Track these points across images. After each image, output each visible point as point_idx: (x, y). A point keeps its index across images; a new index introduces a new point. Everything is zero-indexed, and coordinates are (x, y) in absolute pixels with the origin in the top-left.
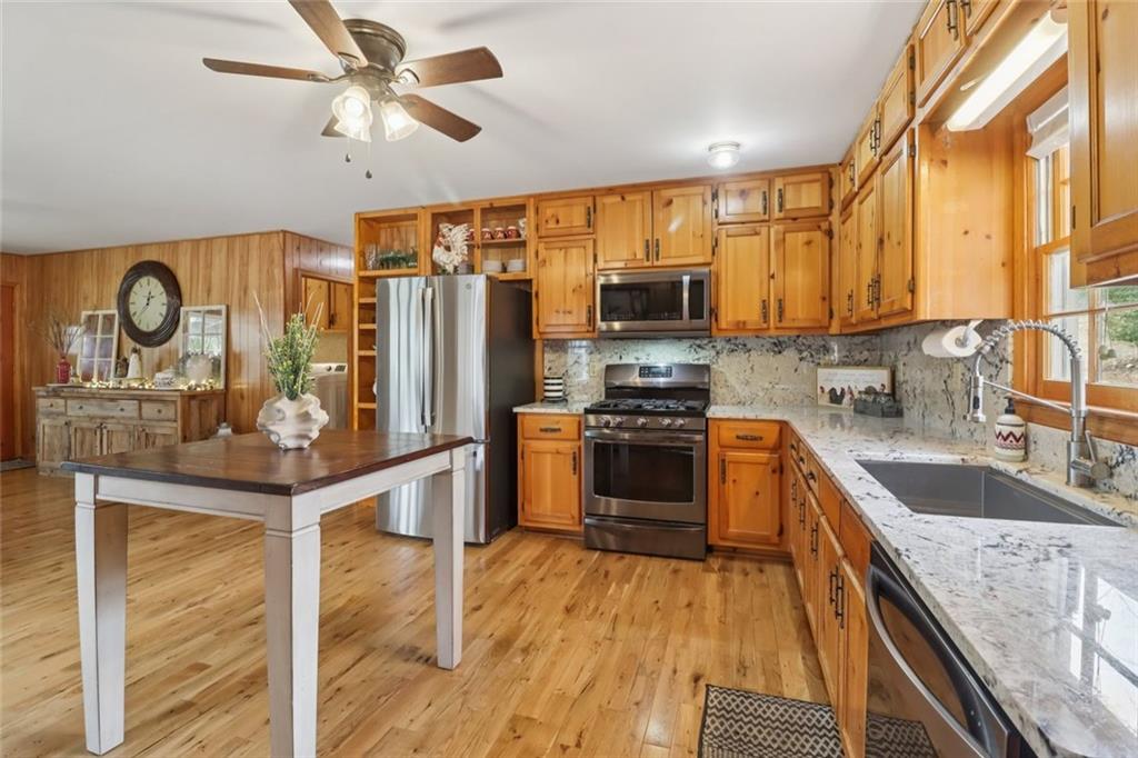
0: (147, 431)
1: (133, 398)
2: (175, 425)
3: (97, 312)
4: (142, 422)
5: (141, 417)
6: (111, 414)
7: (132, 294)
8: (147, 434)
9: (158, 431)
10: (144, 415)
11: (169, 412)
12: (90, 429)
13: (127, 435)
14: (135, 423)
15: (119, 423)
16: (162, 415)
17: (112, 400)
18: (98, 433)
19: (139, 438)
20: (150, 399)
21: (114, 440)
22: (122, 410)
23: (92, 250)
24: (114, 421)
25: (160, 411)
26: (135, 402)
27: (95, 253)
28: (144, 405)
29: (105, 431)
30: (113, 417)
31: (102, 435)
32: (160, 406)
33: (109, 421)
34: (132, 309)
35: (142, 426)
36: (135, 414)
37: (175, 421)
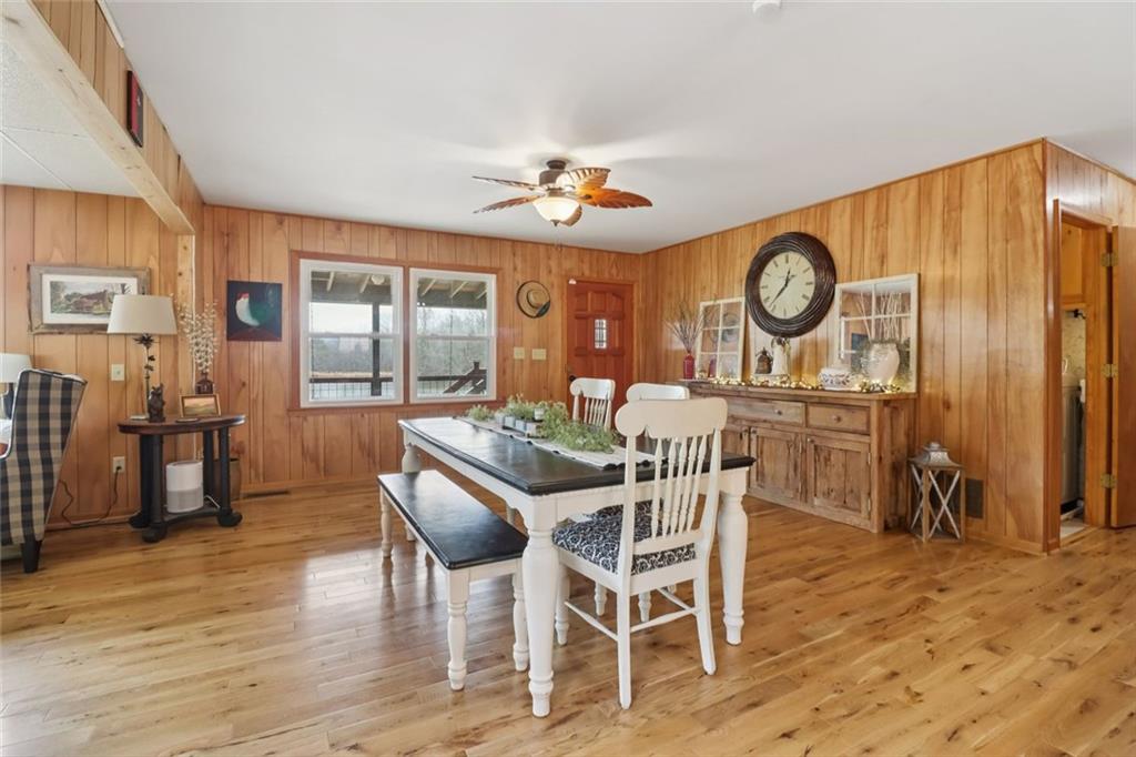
0: (817, 443)
1: (796, 399)
2: (866, 439)
3: (718, 302)
4: (809, 431)
5: (807, 424)
6: (764, 417)
7: (764, 277)
8: (816, 447)
9: (837, 445)
10: (812, 422)
11: (858, 421)
12: (734, 432)
13: (784, 444)
14: (797, 430)
15: (773, 428)
16: (844, 424)
17: (765, 400)
18: (745, 438)
19: (804, 451)
20: (822, 402)
21: (766, 447)
22: (780, 413)
23: (711, 236)
24: (766, 425)
25: (839, 419)
26: (800, 404)
27: (715, 237)
28: (811, 409)
29: (753, 436)
30: (765, 421)
31: (750, 440)
32: (842, 413)
33: (762, 425)
34: (763, 294)
35: (808, 435)
36: (800, 420)
37: (867, 434)
